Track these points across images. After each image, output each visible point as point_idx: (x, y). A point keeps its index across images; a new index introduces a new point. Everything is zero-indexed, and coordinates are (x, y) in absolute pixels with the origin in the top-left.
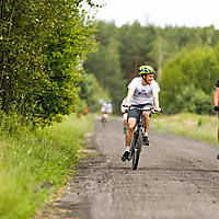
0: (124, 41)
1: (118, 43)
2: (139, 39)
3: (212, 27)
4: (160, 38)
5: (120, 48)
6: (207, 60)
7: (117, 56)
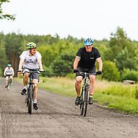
0: (8, 42)
1: (5, 43)
2: (15, 41)
3: (50, 35)
4: (25, 41)
5: (5, 45)
6: (47, 51)
7: (4, 49)
